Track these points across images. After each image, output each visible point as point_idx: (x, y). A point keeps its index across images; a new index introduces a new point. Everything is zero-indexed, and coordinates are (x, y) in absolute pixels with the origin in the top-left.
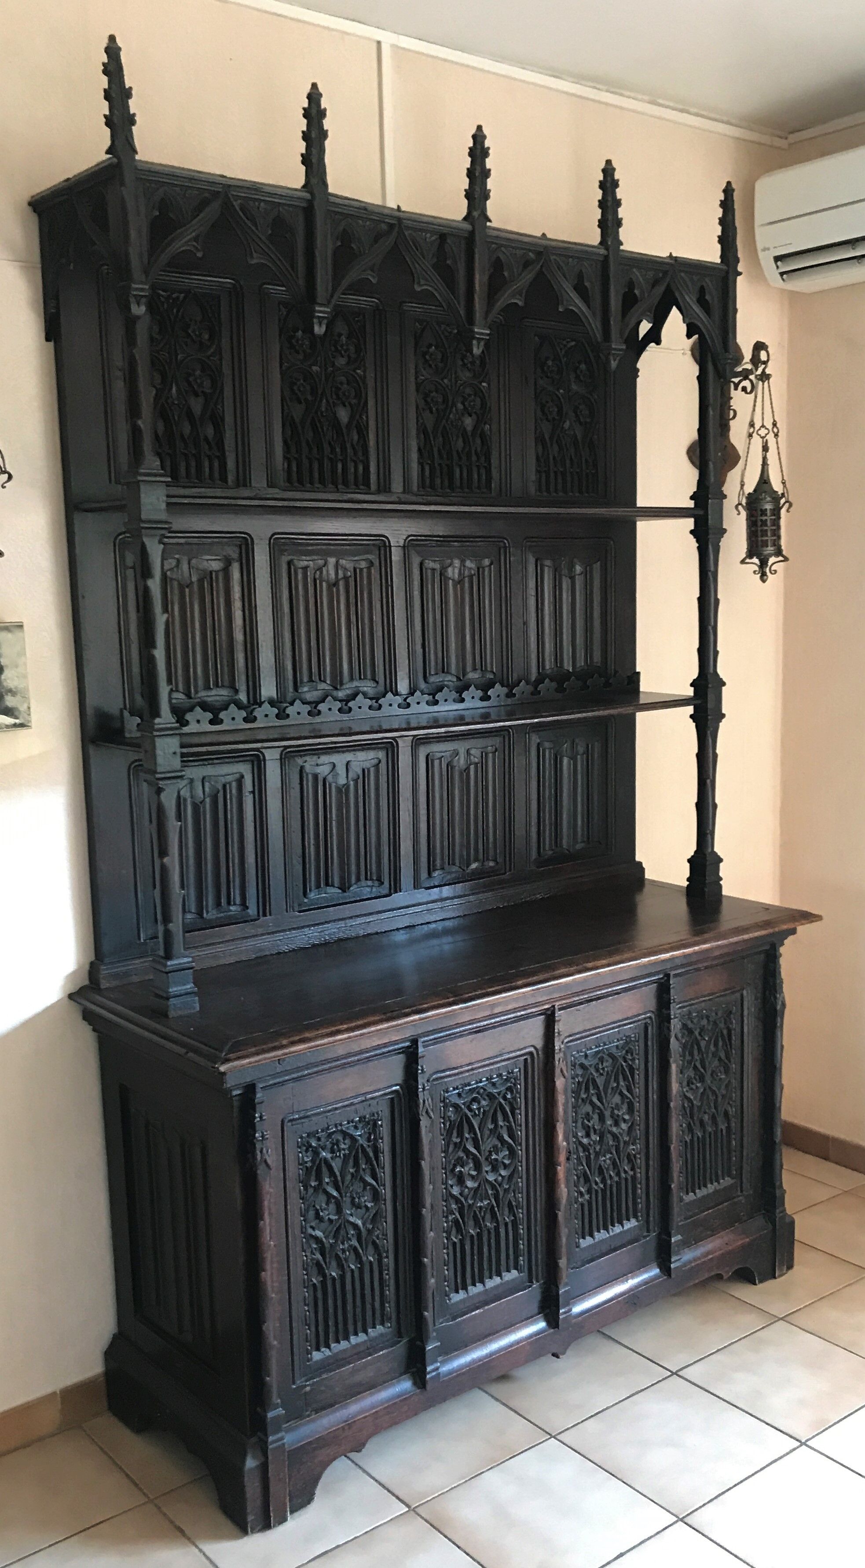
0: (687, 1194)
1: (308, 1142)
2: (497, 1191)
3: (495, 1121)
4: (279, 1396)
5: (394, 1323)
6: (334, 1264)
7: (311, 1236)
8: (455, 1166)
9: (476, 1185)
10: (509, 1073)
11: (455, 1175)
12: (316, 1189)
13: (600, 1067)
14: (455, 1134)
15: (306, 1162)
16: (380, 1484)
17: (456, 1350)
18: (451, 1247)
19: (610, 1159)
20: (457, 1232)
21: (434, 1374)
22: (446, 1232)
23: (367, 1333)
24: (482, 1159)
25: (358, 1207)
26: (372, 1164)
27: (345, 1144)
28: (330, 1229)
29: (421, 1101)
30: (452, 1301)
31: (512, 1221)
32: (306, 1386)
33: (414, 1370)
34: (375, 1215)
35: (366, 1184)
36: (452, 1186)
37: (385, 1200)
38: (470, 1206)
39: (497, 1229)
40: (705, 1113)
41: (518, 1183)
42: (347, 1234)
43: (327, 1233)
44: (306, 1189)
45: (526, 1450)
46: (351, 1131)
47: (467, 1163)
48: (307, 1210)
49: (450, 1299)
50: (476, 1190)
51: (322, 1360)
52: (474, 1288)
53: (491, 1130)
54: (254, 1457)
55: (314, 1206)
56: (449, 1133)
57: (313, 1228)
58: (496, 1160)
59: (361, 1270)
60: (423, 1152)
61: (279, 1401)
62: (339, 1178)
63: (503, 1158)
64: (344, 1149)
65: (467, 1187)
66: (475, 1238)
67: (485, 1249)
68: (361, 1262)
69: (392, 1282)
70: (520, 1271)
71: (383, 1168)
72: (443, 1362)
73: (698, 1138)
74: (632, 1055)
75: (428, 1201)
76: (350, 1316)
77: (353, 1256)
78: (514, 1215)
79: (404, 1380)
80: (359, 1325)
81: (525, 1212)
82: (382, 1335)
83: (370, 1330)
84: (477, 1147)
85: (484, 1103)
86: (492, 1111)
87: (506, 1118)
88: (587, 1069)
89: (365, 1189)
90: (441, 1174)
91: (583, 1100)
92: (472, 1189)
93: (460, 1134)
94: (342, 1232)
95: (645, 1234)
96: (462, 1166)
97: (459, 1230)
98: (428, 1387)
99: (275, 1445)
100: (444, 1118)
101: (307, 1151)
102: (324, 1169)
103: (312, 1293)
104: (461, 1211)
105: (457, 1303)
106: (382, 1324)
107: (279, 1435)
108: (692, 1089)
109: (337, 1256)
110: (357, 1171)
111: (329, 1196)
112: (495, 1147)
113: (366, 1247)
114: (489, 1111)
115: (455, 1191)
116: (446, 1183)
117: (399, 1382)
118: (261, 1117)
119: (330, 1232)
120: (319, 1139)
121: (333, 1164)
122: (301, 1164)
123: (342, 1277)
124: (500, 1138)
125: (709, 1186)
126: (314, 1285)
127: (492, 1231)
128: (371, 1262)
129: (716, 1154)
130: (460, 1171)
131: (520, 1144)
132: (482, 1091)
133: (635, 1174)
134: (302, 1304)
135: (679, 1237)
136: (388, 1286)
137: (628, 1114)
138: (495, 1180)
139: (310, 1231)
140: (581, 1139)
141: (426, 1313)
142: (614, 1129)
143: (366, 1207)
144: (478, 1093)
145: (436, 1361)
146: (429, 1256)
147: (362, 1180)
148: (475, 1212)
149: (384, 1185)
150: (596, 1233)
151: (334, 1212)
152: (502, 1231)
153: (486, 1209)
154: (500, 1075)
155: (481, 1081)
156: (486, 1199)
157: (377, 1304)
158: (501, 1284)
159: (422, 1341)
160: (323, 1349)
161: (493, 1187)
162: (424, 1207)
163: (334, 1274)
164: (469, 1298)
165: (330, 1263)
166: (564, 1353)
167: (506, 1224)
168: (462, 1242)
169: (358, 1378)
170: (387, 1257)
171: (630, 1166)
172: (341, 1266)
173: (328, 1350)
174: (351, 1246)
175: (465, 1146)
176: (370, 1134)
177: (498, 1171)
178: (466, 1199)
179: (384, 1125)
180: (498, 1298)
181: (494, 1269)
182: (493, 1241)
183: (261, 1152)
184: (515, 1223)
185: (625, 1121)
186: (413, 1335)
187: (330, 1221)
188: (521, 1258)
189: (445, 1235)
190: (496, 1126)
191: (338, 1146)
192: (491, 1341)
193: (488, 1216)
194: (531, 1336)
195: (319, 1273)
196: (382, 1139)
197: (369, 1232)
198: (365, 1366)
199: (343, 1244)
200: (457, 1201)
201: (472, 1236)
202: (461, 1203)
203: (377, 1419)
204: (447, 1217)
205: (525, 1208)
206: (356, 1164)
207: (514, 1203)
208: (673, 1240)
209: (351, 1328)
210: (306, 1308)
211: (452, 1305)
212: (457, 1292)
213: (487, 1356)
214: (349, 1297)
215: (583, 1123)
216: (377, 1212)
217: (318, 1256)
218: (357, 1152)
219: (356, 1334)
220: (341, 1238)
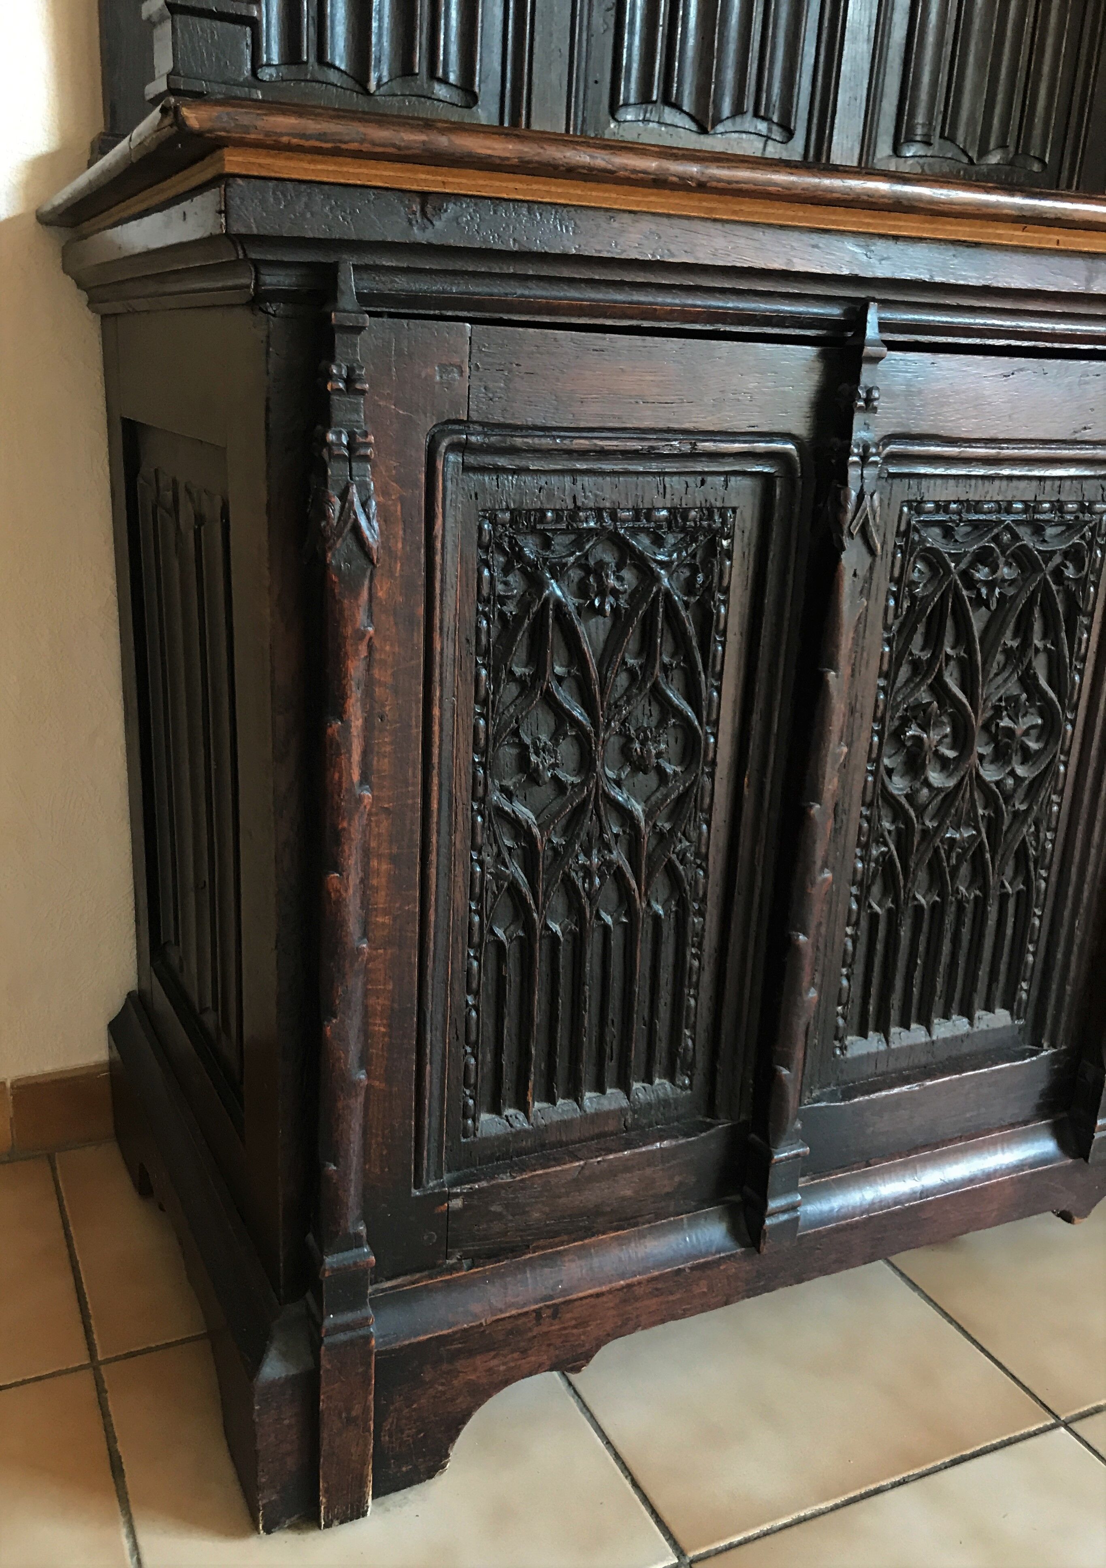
1: (513, 544)
2: (998, 811)
3: (1023, 630)
4: (365, 1217)
5: (699, 1078)
6: (558, 902)
7: (499, 811)
8: (905, 723)
9: (951, 783)
10: (1083, 508)
11: (902, 744)
12: (526, 687)
14: (918, 639)
15: (502, 600)
16: (617, 1457)
17: (843, 1167)
18: (864, 924)
20: (885, 892)
21: (784, 1217)
22: (860, 885)
23: (627, 1091)
24: (977, 722)
25: (639, 765)
26: (689, 658)
27: (620, 579)
28: (555, 806)
29: (854, 494)
30: (849, 1054)
31: (1019, 893)
32: (451, 1196)
33: (737, 1198)
34: (681, 799)
35: (667, 708)
36: (890, 772)
37: (714, 763)
38: (925, 832)
39: (981, 904)
41: (1050, 803)
42: (602, 830)
43: (545, 816)
44: (495, 679)
45: (995, 1448)
46: (642, 543)
47: (939, 724)
48: (494, 740)
49: (843, 1048)
50: (950, 796)
51: (503, 1140)
52: (904, 1033)
53: (1008, 652)
54: (285, 1356)
55: (515, 733)
56: (906, 630)
57: (509, 795)
58: (1010, 732)
59: (630, 932)
60: (837, 647)
61: (362, 1228)
62: (594, 673)
63: (1026, 733)
64: (615, 592)
65: (927, 783)
66: (926, 916)
67: (946, 948)
68: (631, 912)
69: (707, 978)
70: (1015, 1015)
71: (720, 676)
72: (810, 1193)
75: (831, 784)
76: (588, 1042)
77: (611, 893)
78: (1027, 882)
79: (706, 1216)
80: (611, 1066)
81: (1053, 879)
82: (665, 1103)
83: (636, 1086)
84: (968, 684)
85: (1005, 572)
86: (1022, 601)
87: (1049, 632)
89: (662, 723)
90: (867, 727)
92: (939, 790)
93: (933, 641)
94: (589, 823)
96: (924, 728)
97: (890, 887)
98: (765, 1249)
99: (342, 1337)
100: (898, 581)
101: (507, 569)
102: (553, 634)
103: (491, 965)
104: (903, 839)
105: (860, 1059)
106: (671, 1076)
107: (357, 1315)
109: (568, 881)
110: (647, 666)
111: (562, 716)
112: (1012, 700)
113: (650, 876)
114: (1014, 598)
115: (898, 785)
116: (877, 760)
117: (693, 1223)
118: (350, 381)
119: (557, 814)
120: (546, 544)
121: (581, 629)
122: (486, 601)
123: (578, 940)
124: (1028, 681)
126: (499, 944)
127: (969, 907)
128: (656, 917)
130: (917, 739)
131: (1075, 708)
132: (1006, 537)
134: (459, 986)
136: (697, 987)
138: (998, 783)
139: (496, 797)
141: (785, 1072)
143: (660, 770)
144: (996, 539)
145: (794, 1189)
146: (812, 931)
147: (658, 695)
148: (936, 850)
149: (716, 723)
151: (572, 765)
152: (993, 911)
153: (965, 850)
154: (1059, 507)
155: (1009, 511)
156: (968, 825)
157: (662, 1026)
158: (968, 1035)
159: (765, 1137)
160: (509, 1112)
161: (990, 799)
162: (817, 798)
163: (556, 927)
164: (889, 1052)
165: (546, 896)
166: (1084, 1214)
167: (1004, 898)
168: (893, 916)
169: (591, 1196)
170: (701, 913)
172: (575, 909)
173: (521, 1116)
174: (608, 864)
175: (939, 678)
176: (694, 570)
177: (1009, 762)
178: (920, 814)
179: (736, 555)
180: (956, 1065)
181: (957, 996)
182: (965, 931)
183: (344, 496)
184: (1024, 901)
186: (743, 1117)
187: (559, 785)
188: (1024, 985)
189: (854, 890)
190: (1026, 643)
191: (600, 580)
192: (926, 1162)
193: (965, 870)
194: (1019, 1167)
195: (516, 918)
196: (726, 591)
197: (662, 838)
198: (612, 1172)
199: (588, 855)
200: (898, 813)
201: (919, 908)
202: (908, 821)
203: (625, 1301)
204: (866, 847)
205: (1055, 868)
206: (647, 648)
207: (1032, 852)
209: (587, 1071)
210: (471, 1000)
211: (846, 1061)
212: (863, 1033)
213: (912, 1196)
214: (591, 992)
216: (687, 791)
217: (516, 870)
218: (650, 616)
219: (600, 1088)
220: (583, 836)
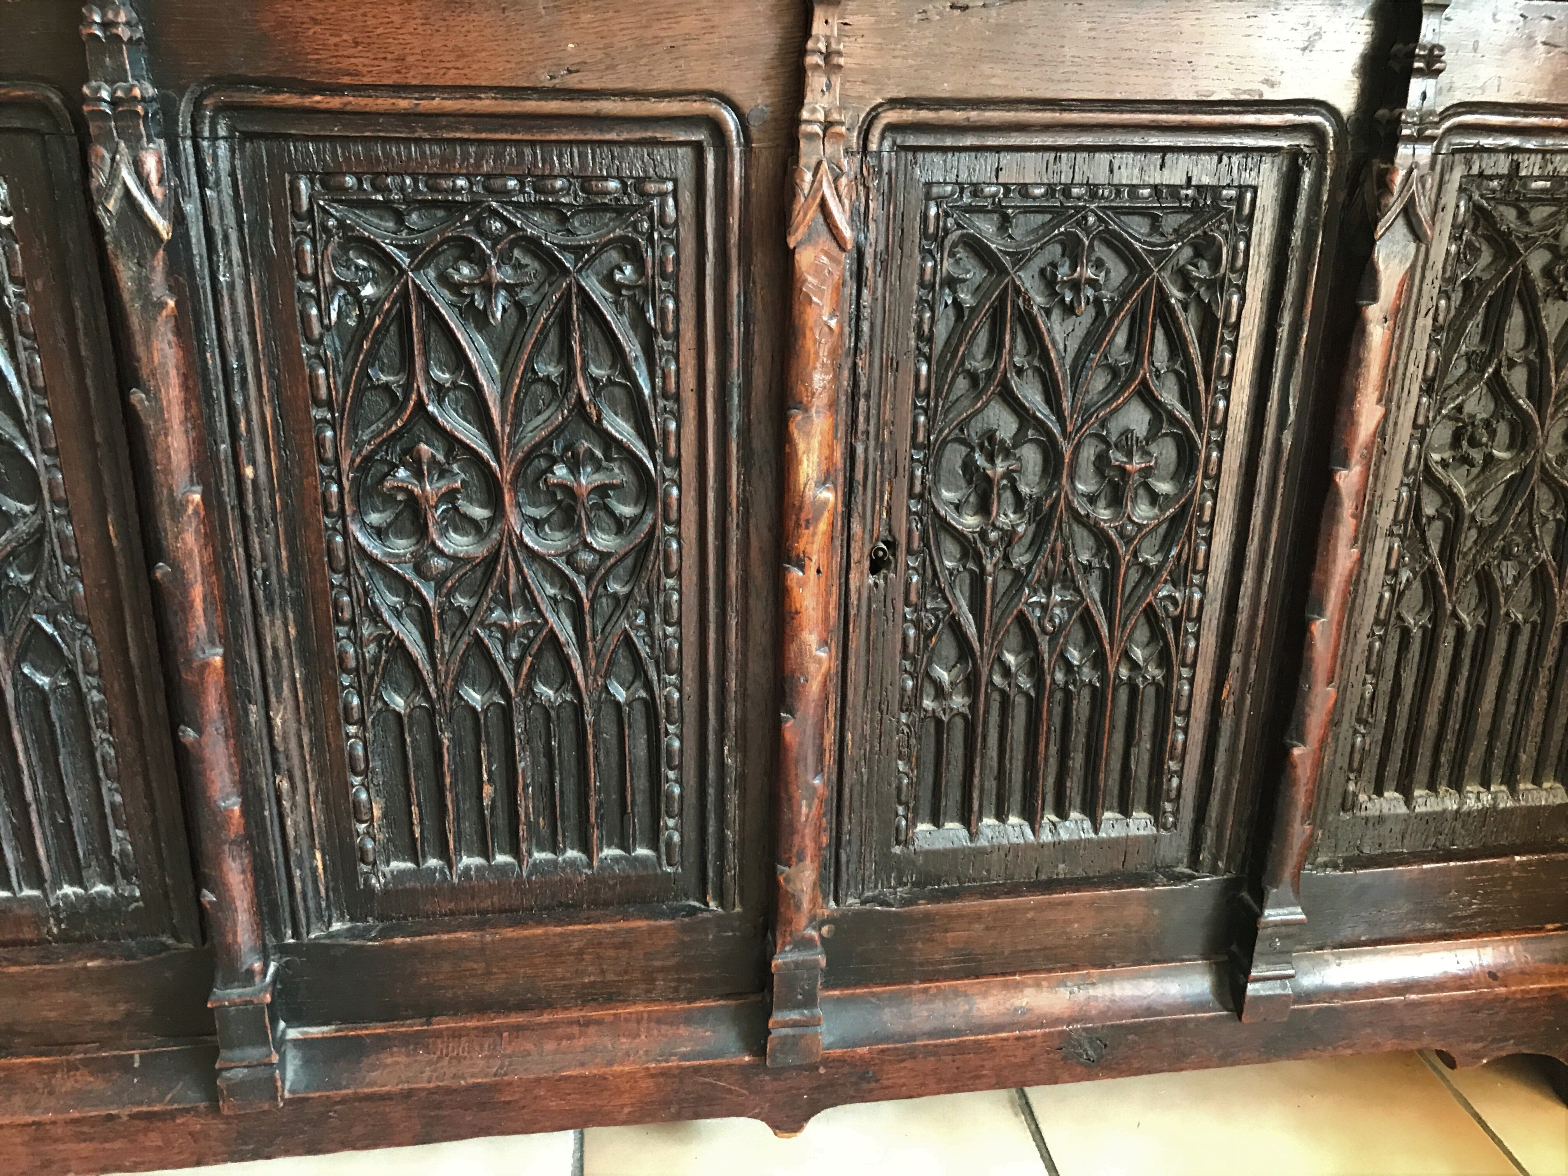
0: (1379, 792)
9: (480, 550)
13: (1063, 272)
19: (1070, 606)
24: (504, 474)
40: (1506, 554)
50: (482, 568)
58: (570, 490)
63: (603, 492)
65: (438, 550)
73: (1461, 631)
74: (1216, 263)
78: (649, 688)
88: (1003, 271)
91: (973, 377)
92: (461, 560)
95: (1182, 869)
108: (1466, 460)
125: (1472, 788)
129: (1525, 701)
133: (1168, 677)
135: (1297, 914)
137: (1175, 477)
140: (952, 517)
142: (1103, 514)
150: (989, 821)
171: (1155, 649)
177: (577, 529)
185: (1154, 498)
207: (646, 650)
208: (1272, 915)
215: (968, 466)
